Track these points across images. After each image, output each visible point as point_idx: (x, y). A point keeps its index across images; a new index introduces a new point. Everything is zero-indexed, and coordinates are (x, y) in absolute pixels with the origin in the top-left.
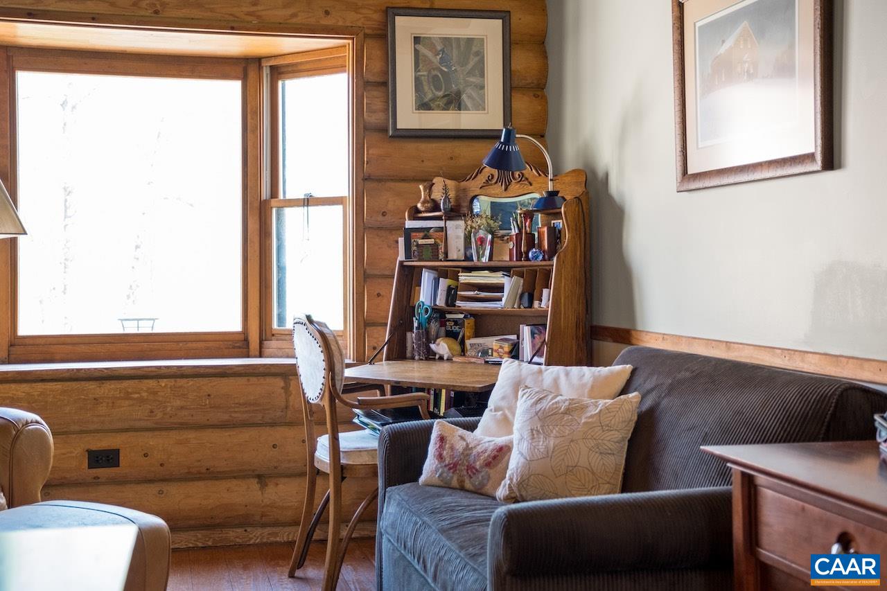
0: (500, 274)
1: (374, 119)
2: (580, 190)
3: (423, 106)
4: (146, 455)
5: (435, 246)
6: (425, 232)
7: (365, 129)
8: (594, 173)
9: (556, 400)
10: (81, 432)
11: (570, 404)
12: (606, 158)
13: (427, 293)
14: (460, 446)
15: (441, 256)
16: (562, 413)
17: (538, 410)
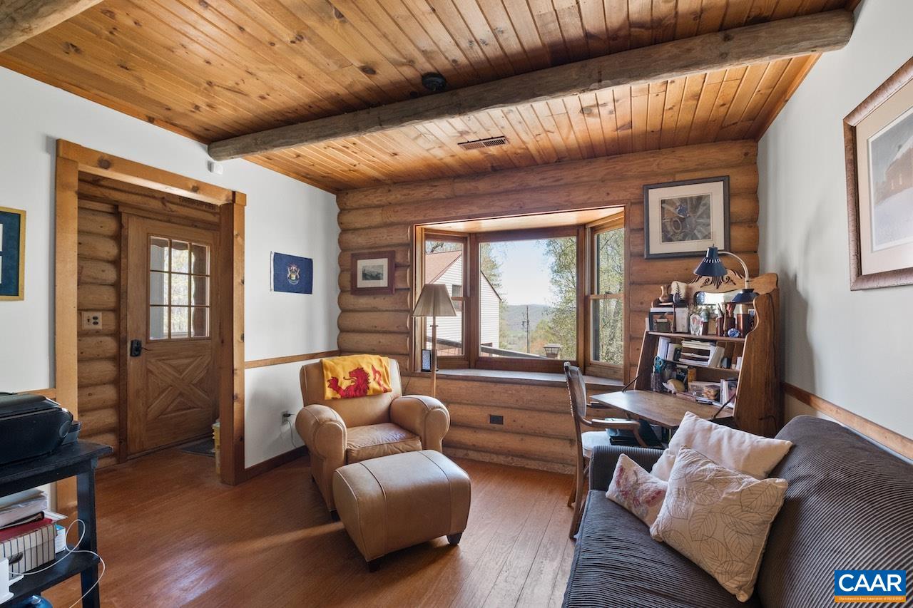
0: (708, 344)
1: (636, 250)
2: (773, 287)
3: (667, 238)
4: (514, 421)
5: (668, 323)
6: (662, 315)
7: (631, 255)
8: (786, 275)
9: (704, 467)
10: (488, 406)
11: (715, 475)
12: (795, 264)
13: (663, 351)
14: (632, 479)
15: (672, 330)
16: (706, 482)
17: (687, 472)
